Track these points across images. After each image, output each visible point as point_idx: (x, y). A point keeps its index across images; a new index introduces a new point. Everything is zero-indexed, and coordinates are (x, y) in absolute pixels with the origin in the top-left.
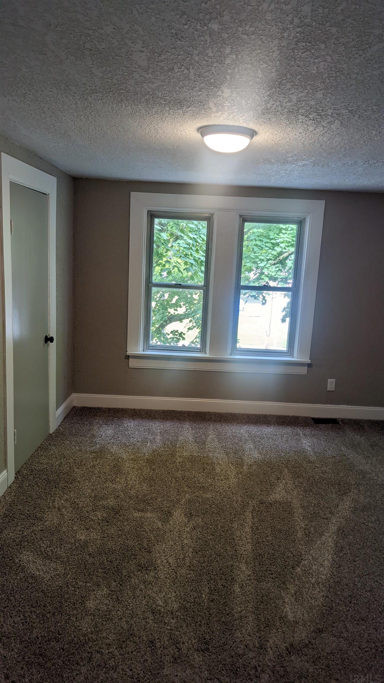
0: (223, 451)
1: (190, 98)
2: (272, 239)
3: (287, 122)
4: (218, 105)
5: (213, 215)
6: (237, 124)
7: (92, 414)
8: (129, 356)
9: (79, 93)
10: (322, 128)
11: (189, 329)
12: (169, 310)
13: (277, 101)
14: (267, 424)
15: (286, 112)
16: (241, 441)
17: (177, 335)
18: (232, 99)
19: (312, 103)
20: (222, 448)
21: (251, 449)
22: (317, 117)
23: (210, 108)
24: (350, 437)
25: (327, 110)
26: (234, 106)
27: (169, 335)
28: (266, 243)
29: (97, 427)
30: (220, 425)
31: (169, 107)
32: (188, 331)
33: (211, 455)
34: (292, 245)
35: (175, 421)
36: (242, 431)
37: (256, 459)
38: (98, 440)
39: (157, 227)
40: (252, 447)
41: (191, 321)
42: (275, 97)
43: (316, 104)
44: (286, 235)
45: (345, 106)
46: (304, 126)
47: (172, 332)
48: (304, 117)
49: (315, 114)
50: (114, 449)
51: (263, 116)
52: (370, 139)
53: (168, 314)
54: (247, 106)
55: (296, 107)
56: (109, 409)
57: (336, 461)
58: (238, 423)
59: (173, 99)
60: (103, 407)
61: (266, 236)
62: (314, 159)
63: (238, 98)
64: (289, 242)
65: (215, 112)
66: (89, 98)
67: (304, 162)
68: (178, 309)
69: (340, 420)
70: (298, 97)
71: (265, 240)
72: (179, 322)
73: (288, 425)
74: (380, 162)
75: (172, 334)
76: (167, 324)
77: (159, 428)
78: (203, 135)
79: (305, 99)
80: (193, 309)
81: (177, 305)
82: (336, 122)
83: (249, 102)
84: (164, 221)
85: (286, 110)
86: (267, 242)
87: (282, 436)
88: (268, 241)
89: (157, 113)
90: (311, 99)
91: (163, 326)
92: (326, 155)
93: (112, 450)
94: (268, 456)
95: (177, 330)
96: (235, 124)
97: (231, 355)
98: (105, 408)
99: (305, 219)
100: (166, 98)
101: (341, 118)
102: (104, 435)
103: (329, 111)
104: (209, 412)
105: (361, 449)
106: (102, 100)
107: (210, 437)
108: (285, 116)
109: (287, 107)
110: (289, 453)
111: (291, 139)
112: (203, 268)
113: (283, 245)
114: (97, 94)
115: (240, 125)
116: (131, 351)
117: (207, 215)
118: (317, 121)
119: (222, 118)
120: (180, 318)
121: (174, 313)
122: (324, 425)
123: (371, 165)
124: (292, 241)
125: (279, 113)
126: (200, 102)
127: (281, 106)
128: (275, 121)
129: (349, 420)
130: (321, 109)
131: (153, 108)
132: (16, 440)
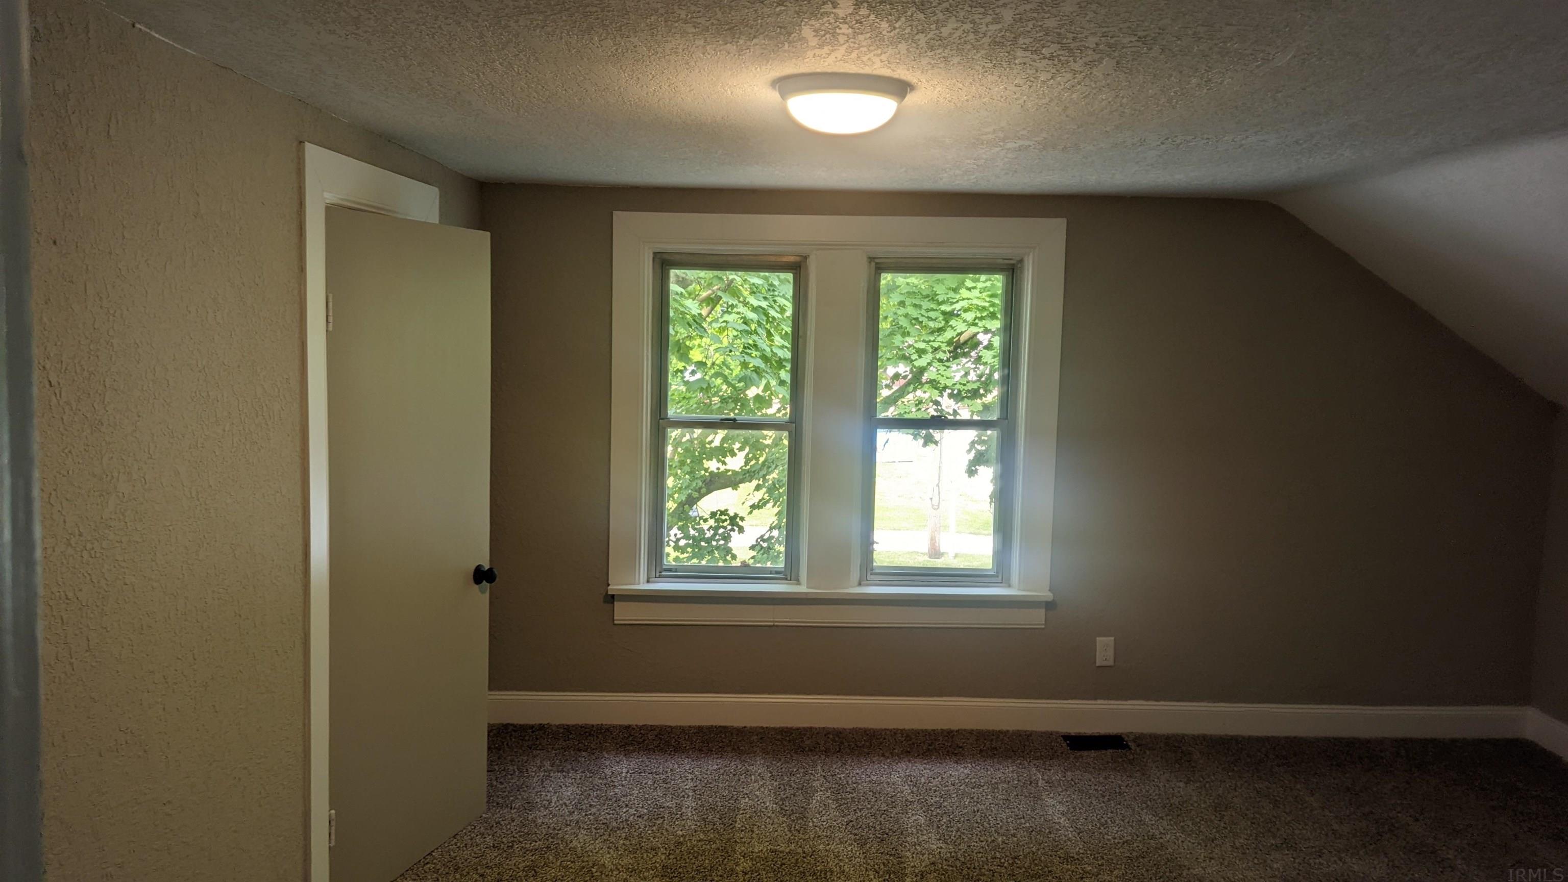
0: (853, 837)
1: (755, 20)
2: (943, 303)
3: (986, 65)
4: (823, 33)
5: (806, 258)
6: (867, 70)
7: (526, 744)
8: (613, 596)
9: (488, 15)
10: (1072, 74)
11: (753, 507)
12: (707, 464)
13: (965, 20)
14: (956, 754)
15: (987, 44)
16: (893, 805)
17: (726, 520)
18: (857, 21)
19: (1051, 23)
20: (849, 828)
21: (919, 827)
22: (1060, 53)
23: (803, 39)
24: (1161, 785)
25: (1086, 37)
26: (862, 34)
27: (705, 521)
28: (928, 310)
29: (535, 779)
30: (840, 764)
31: (706, 38)
32: (751, 513)
33: (821, 847)
34: (993, 316)
35: (730, 755)
36: (895, 777)
37: (934, 856)
38: (540, 815)
39: (674, 287)
40: (922, 820)
41: (758, 488)
42: (962, 14)
43: (1061, 26)
44: (976, 293)
45: (1129, 27)
46: (1028, 71)
47: (713, 515)
48: (1028, 54)
49: (1055, 47)
50: (581, 840)
51: (929, 54)
52: (1183, 94)
53: (703, 472)
54: (892, 34)
55: (1011, 32)
56: (568, 730)
57: (1135, 854)
58: (883, 755)
59: (715, 22)
60: (553, 723)
61: (927, 296)
62: (1044, 135)
63: (872, 17)
64: (984, 308)
65: (814, 48)
66: (512, 23)
67: (1020, 143)
68: (728, 459)
69: (1132, 737)
70: (1017, 11)
71: (926, 304)
72: (730, 489)
73: (1008, 757)
74: (1203, 139)
75: (713, 520)
76: (702, 496)
77: (690, 776)
78: (784, 95)
79: (1035, 15)
80: (762, 459)
81: (722, 452)
82: (1104, 62)
83: (897, 25)
84: (691, 274)
85: (986, 40)
86: (932, 310)
87: (995, 787)
88: (934, 306)
89: (676, 52)
90: (1048, 15)
91: (691, 501)
92: (1075, 127)
93: (575, 843)
94: (963, 847)
95: (727, 510)
96: (862, 71)
97: (860, 584)
98: (558, 726)
99: (1021, 261)
100: (699, 20)
101: (1116, 54)
102: (554, 799)
103: (1090, 39)
104: (811, 728)
105: (1192, 819)
106: (543, 28)
107: (818, 796)
108: (983, 52)
109: (989, 34)
110: (1014, 835)
111: (994, 97)
112: (785, 375)
113: (969, 316)
114: (531, 16)
115: (876, 72)
116: (617, 586)
117: (792, 259)
118: (1060, 61)
119: (831, 59)
120: (731, 481)
121: (718, 469)
122: (1093, 753)
123: (1178, 145)
124: (991, 306)
125: (969, 47)
126: (781, 27)
127: (976, 32)
128: (959, 63)
129: (1155, 738)
130: (1071, 35)
131: (667, 41)
132: (333, 837)
